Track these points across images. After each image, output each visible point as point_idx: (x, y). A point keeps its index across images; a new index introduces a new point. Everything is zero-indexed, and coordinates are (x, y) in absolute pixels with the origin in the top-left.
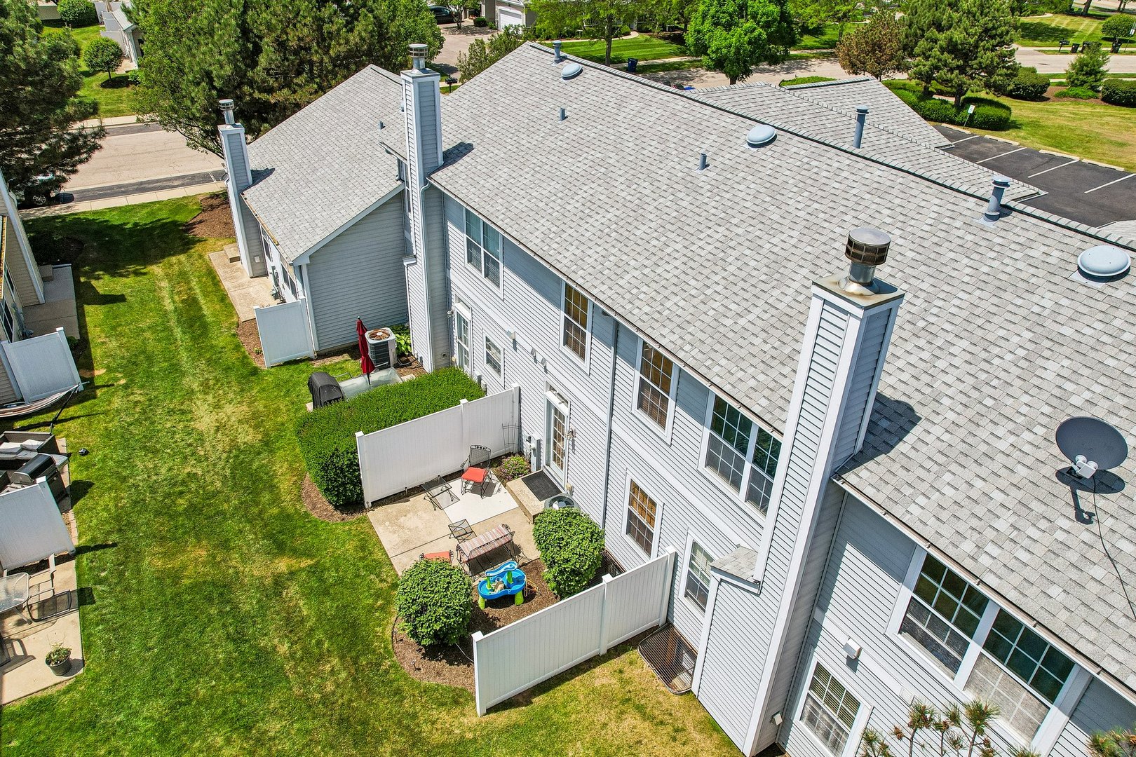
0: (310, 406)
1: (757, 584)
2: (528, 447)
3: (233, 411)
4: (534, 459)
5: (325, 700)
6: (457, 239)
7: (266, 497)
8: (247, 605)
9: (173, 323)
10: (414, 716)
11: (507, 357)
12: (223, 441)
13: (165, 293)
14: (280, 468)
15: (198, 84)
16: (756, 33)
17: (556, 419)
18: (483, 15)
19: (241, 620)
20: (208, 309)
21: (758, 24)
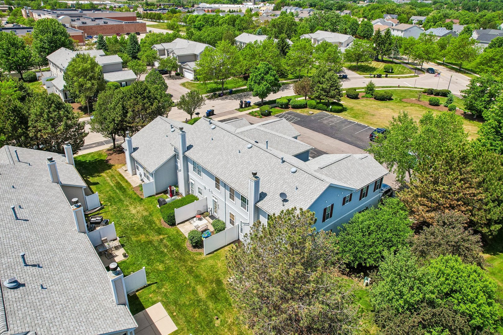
0: (158, 206)
1: (249, 224)
2: (209, 210)
3: (140, 208)
4: (210, 213)
5: (176, 257)
6: (191, 166)
7: (154, 225)
8: (156, 244)
9: (115, 189)
10: (193, 257)
11: (203, 191)
12: (140, 216)
13: (109, 181)
14: (155, 219)
15: (111, 123)
16: (267, 86)
17: (215, 203)
18: (179, 71)
19: (156, 247)
20: (124, 184)
21: (268, 82)
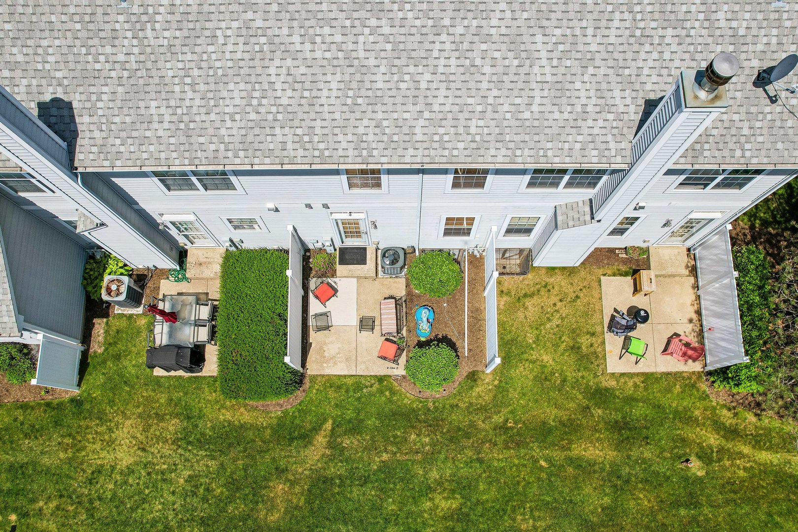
3: (126, 432)
5: (433, 445)
8: (340, 469)
10: (471, 404)
19: (351, 475)
